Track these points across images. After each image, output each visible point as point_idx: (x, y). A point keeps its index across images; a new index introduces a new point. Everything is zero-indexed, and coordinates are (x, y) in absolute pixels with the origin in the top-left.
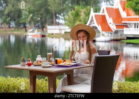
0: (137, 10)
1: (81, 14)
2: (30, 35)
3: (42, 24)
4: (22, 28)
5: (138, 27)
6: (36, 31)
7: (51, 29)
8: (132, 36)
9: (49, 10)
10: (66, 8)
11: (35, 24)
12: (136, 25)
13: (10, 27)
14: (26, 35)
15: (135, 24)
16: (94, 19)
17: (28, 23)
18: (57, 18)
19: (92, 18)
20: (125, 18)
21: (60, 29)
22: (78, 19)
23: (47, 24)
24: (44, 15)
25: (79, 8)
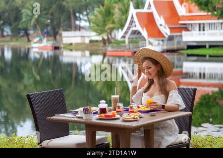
0: (202, 3)
1: (114, 12)
2: (35, 48)
3: (54, 29)
4: (23, 36)
5: (204, 30)
6: (45, 40)
7: (68, 37)
8: (195, 44)
9: (64, 7)
10: (90, 4)
11: (42, 30)
12: (202, 26)
13: (3, 36)
14: (29, 46)
15: (200, 24)
16: (136, 19)
17: (32, 28)
18: (76, 18)
19: (132, 17)
20: (183, 16)
21: (82, 37)
22: (110, 20)
23: (62, 28)
24: (56, 15)
25: (110, 3)
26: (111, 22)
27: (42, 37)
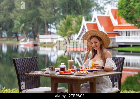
0: (129, 18)
1: (72, 23)
2: (22, 45)
3: (34, 33)
4: (14, 37)
5: (129, 35)
6: (28, 40)
7: (43, 38)
8: (123, 44)
9: (41, 19)
10: (57, 18)
11: (27, 34)
12: (128, 33)
13: (2, 37)
14: (18, 44)
15: (127, 32)
16: (86, 28)
17: (20, 33)
18: (48, 27)
19: (84, 26)
20: (116, 26)
21: (52, 38)
22: (70, 28)
23: (39, 33)
24: (36, 24)
25: (70, 17)
26: (70, 29)
27: (27, 39)
